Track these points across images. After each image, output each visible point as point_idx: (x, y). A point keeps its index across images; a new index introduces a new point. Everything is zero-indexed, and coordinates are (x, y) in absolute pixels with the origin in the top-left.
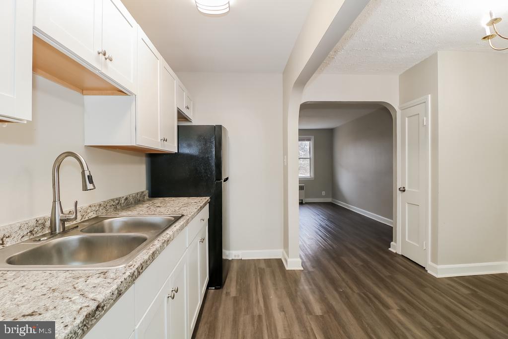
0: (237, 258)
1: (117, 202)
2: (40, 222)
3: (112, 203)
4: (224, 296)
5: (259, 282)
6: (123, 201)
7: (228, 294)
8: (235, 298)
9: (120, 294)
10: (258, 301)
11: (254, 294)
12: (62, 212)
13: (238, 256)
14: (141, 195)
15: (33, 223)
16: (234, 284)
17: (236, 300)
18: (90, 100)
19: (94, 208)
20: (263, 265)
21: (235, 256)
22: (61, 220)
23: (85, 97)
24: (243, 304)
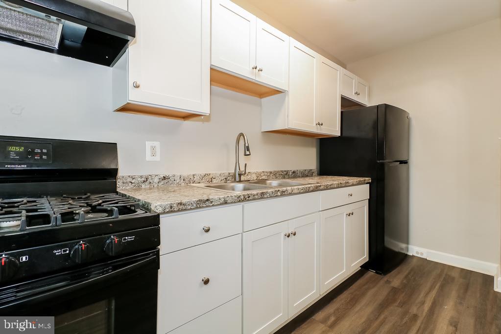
0: (419, 256)
1: (285, 173)
2: (231, 174)
3: (281, 173)
4: (382, 282)
5: (437, 287)
6: (291, 174)
7: (388, 282)
8: (394, 288)
9: (226, 203)
10: (423, 303)
11: (422, 295)
12: (240, 170)
13: (422, 254)
14: (309, 171)
15: (227, 174)
16: (401, 276)
17: (395, 291)
18: (265, 100)
19: (266, 174)
20: (454, 274)
21: (417, 253)
22: (239, 174)
23: (262, 99)
24: (401, 297)
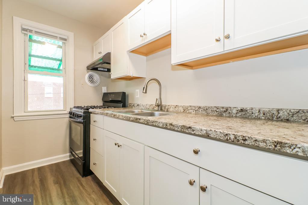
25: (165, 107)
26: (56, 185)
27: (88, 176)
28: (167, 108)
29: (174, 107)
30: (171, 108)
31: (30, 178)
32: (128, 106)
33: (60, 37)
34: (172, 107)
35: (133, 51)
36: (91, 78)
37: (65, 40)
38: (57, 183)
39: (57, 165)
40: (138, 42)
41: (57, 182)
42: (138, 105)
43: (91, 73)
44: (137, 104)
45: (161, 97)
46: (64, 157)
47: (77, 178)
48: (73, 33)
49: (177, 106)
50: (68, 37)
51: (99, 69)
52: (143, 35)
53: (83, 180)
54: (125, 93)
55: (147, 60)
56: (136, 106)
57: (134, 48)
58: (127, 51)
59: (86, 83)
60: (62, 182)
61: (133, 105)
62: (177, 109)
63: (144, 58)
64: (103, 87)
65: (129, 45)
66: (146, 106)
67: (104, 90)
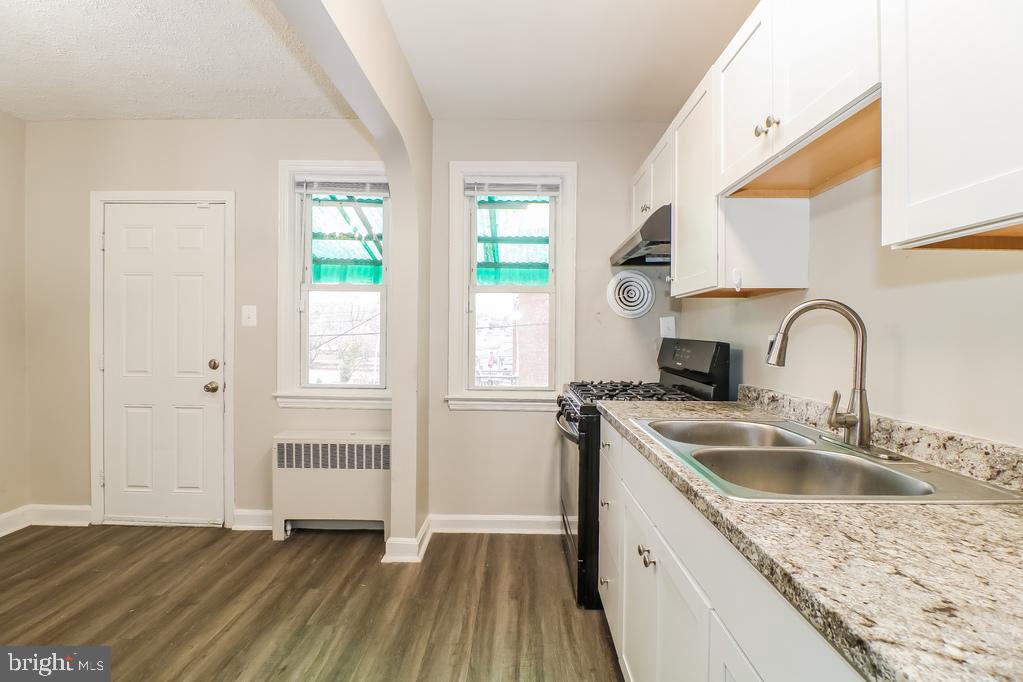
25: (889, 433)
26: (513, 602)
27: (593, 609)
28: (898, 436)
29: (935, 443)
30: (922, 446)
31: (470, 559)
32: (740, 396)
33: (543, 185)
34: (925, 440)
35: (741, 192)
36: (624, 291)
37: (555, 188)
38: (517, 598)
39: (530, 539)
40: (750, 158)
41: (516, 595)
42: (773, 399)
43: (625, 273)
44: (771, 394)
45: (868, 387)
46: (549, 524)
47: (564, 605)
48: (575, 163)
49: (951, 439)
50: (562, 178)
51: (648, 260)
52: (765, 128)
53: (578, 614)
54: (727, 346)
55: (814, 214)
56: (766, 401)
57: (747, 177)
58: (718, 196)
59: (609, 307)
60: (527, 598)
61: (755, 395)
62: (952, 456)
63: (802, 204)
64: (661, 319)
65: (723, 171)
66: (804, 408)
67: (668, 328)
